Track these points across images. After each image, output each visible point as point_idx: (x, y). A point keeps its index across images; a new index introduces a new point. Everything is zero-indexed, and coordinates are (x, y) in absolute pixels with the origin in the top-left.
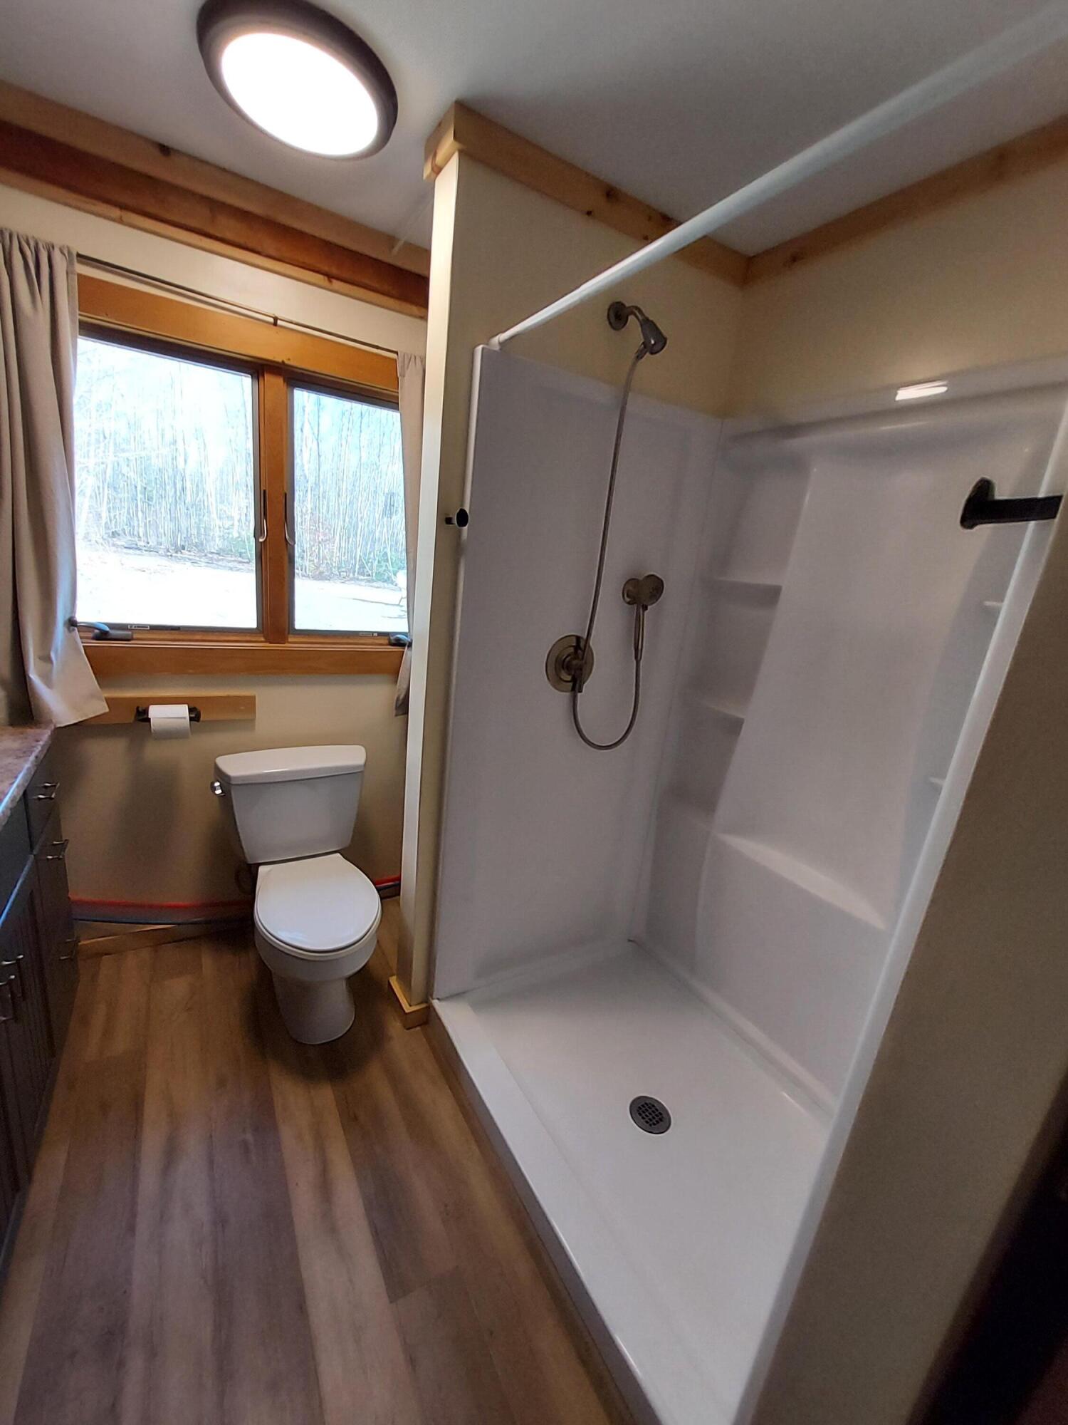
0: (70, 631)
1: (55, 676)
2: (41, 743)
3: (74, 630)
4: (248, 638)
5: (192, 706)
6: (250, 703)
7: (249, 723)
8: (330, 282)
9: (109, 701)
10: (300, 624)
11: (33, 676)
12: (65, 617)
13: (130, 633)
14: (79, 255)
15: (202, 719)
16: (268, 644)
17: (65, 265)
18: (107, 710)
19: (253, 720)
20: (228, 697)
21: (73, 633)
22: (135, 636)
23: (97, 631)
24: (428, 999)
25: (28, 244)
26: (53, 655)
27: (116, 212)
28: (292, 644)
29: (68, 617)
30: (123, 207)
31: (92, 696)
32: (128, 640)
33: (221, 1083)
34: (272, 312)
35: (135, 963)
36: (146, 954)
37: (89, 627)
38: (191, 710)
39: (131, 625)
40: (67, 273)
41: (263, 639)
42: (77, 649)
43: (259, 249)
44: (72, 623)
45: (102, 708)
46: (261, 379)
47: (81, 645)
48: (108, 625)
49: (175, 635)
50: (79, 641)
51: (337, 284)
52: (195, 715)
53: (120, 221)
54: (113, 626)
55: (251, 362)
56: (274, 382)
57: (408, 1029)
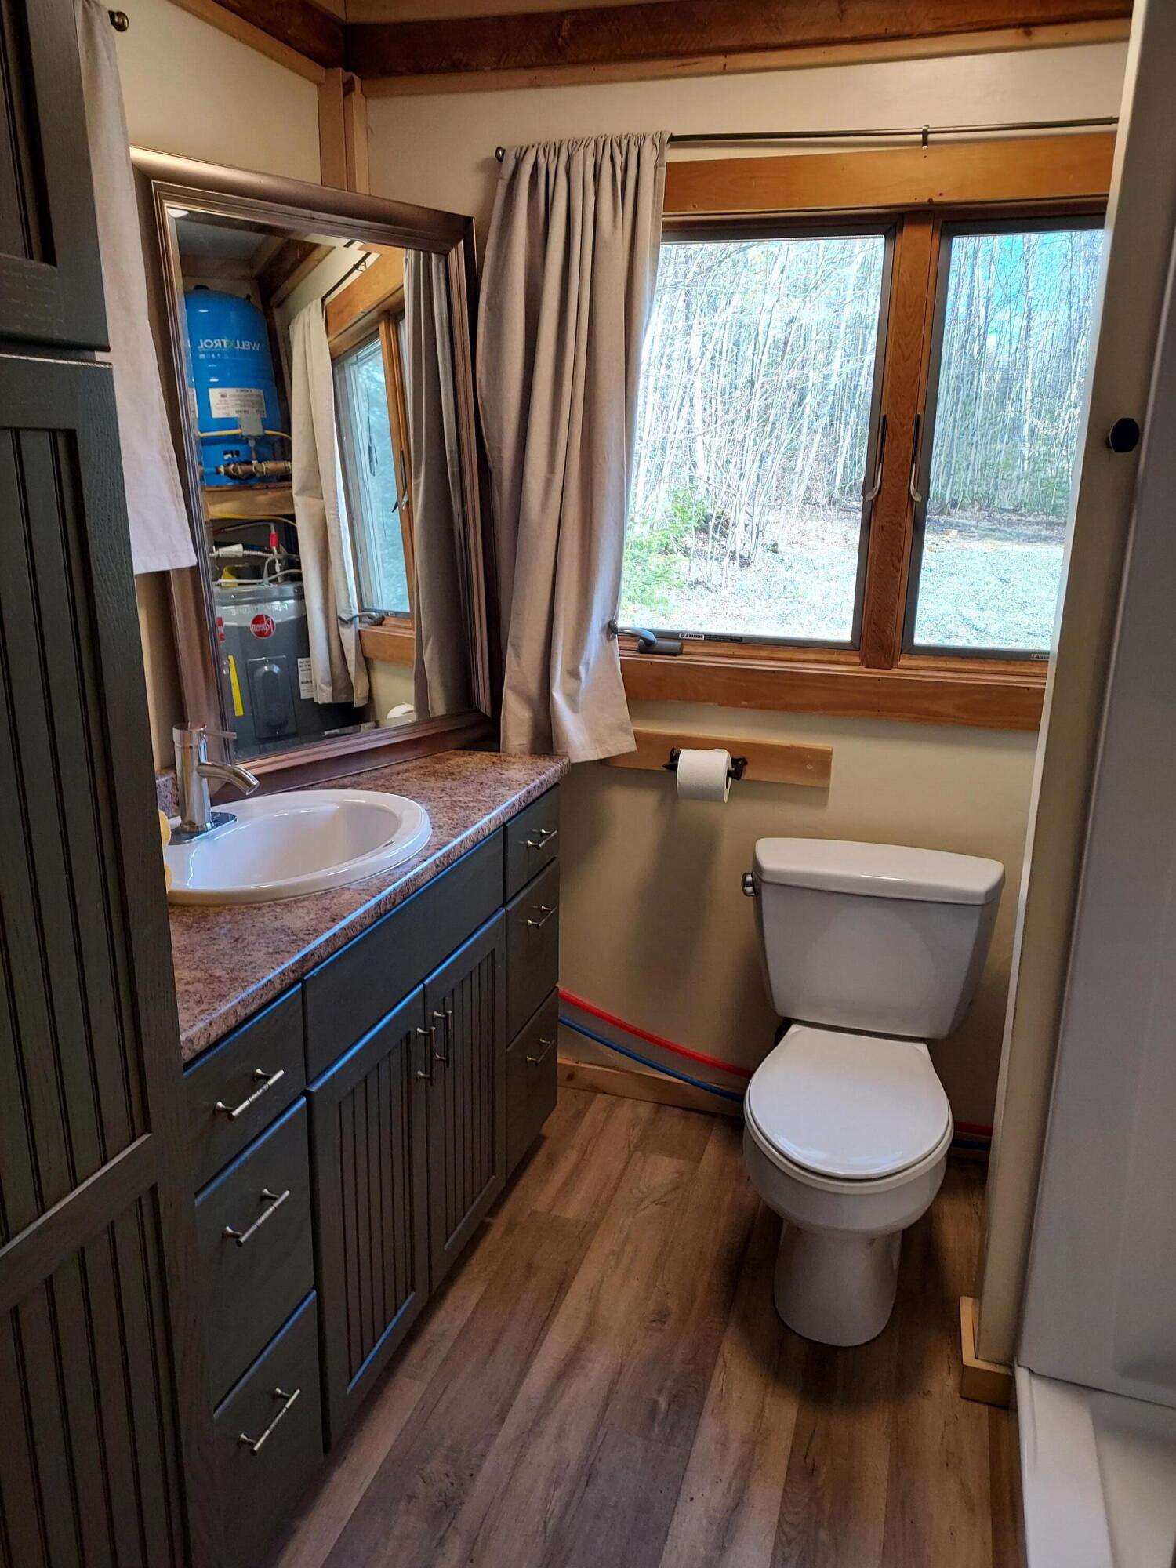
0: (609, 640)
1: (581, 698)
2: (543, 777)
3: (614, 638)
4: (835, 657)
5: (736, 756)
6: (822, 762)
7: (819, 793)
8: (1028, 34)
9: (639, 738)
10: (923, 636)
11: (557, 695)
12: (603, 620)
13: (678, 644)
14: (672, 139)
15: (745, 777)
16: (864, 669)
17: (654, 157)
18: (634, 748)
19: (826, 789)
20: (790, 748)
21: (612, 642)
22: (686, 649)
23: (641, 640)
24: (1012, 1361)
25: (620, 147)
26: (582, 670)
27: (720, 61)
28: (906, 669)
29: (607, 620)
30: (727, 51)
31: (622, 728)
32: (674, 654)
33: (662, 1316)
34: (920, 126)
35: (630, 1115)
36: (644, 1110)
37: (634, 636)
38: (734, 761)
39: (683, 633)
40: (655, 167)
41: (857, 660)
42: (612, 662)
43: (907, 29)
44: (611, 629)
45: (628, 745)
46: (898, 236)
47: (618, 658)
48: (654, 632)
49: (735, 649)
50: (617, 652)
51: (1042, 34)
52: (736, 770)
53: (725, 71)
54: (662, 635)
55: (886, 215)
56: (918, 236)
57: (961, 1397)
